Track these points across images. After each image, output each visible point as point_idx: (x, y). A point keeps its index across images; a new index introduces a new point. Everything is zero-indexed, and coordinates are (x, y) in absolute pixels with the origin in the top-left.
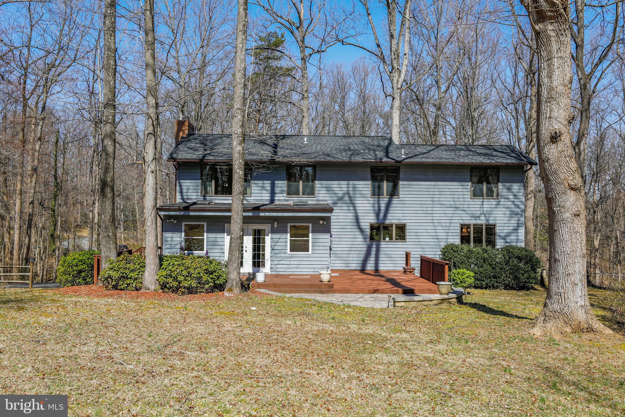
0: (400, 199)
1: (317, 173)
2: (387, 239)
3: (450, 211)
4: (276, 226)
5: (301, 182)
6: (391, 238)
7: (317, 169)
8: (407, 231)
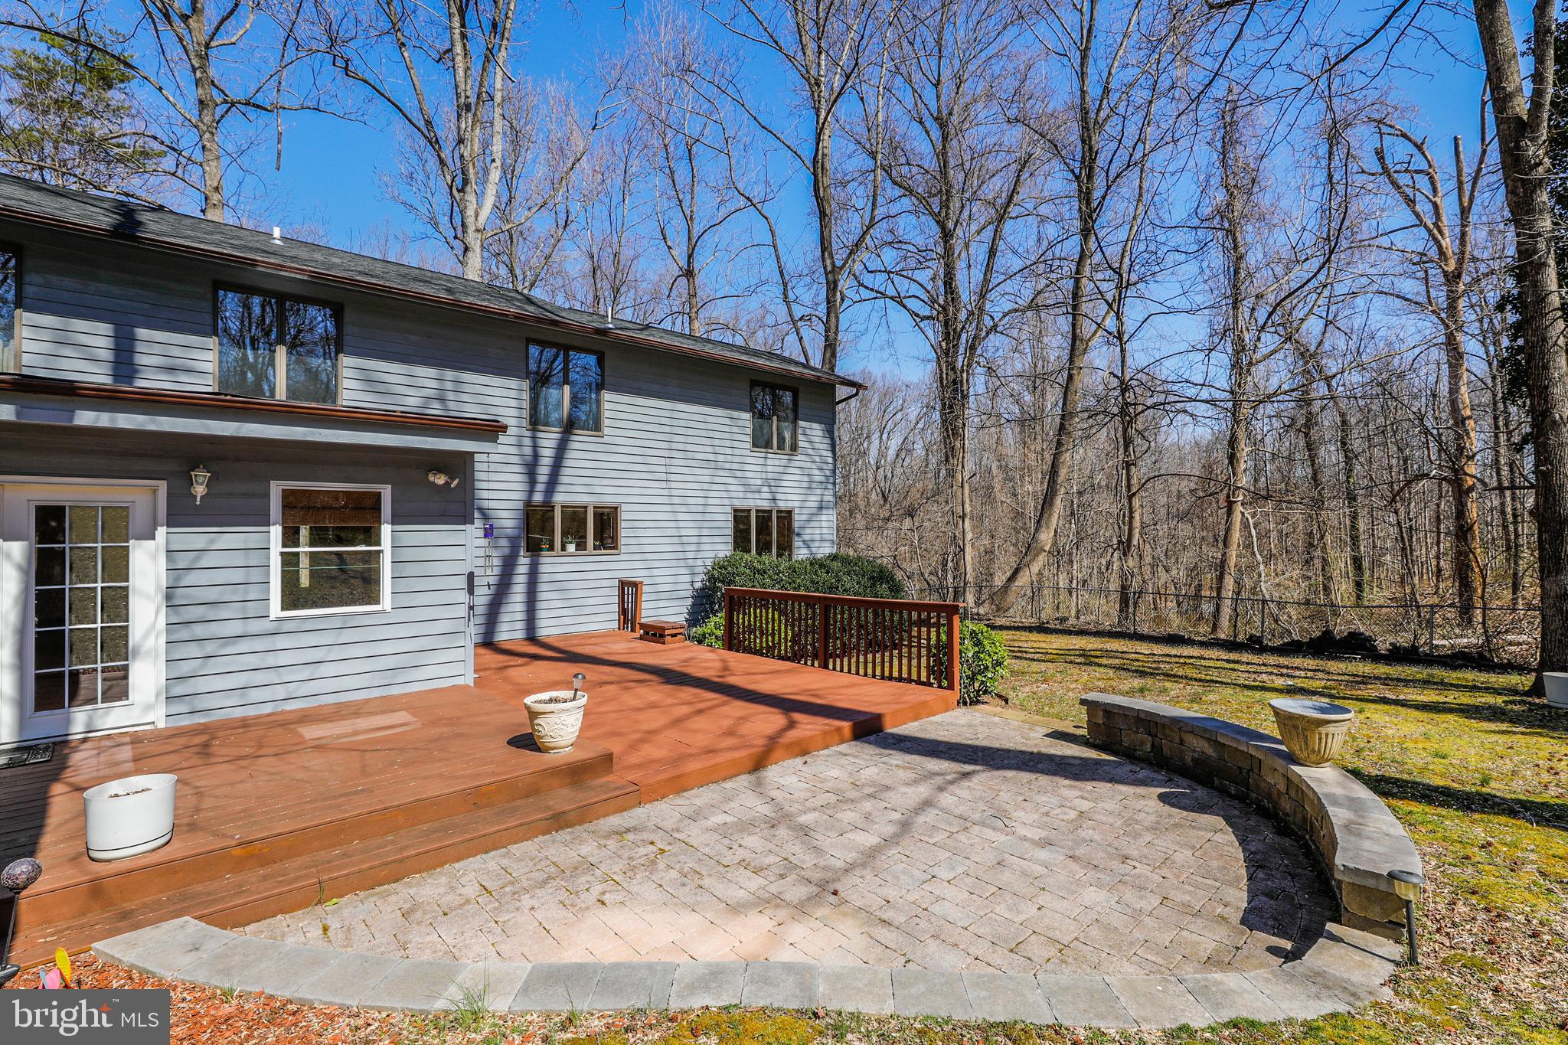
0: (606, 439)
1: (348, 329)
2: (571, 548)
3: (704, 475)
4: (200, 490)
5: (281, 353)
6: (581, 546)
7: (349, 316)
8: (623, 524)
